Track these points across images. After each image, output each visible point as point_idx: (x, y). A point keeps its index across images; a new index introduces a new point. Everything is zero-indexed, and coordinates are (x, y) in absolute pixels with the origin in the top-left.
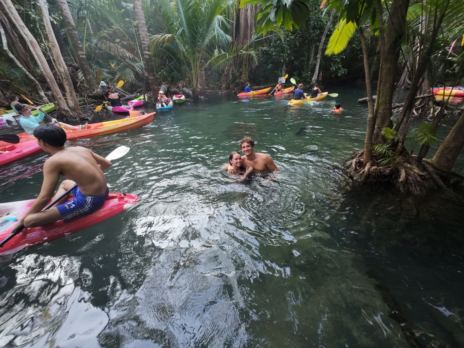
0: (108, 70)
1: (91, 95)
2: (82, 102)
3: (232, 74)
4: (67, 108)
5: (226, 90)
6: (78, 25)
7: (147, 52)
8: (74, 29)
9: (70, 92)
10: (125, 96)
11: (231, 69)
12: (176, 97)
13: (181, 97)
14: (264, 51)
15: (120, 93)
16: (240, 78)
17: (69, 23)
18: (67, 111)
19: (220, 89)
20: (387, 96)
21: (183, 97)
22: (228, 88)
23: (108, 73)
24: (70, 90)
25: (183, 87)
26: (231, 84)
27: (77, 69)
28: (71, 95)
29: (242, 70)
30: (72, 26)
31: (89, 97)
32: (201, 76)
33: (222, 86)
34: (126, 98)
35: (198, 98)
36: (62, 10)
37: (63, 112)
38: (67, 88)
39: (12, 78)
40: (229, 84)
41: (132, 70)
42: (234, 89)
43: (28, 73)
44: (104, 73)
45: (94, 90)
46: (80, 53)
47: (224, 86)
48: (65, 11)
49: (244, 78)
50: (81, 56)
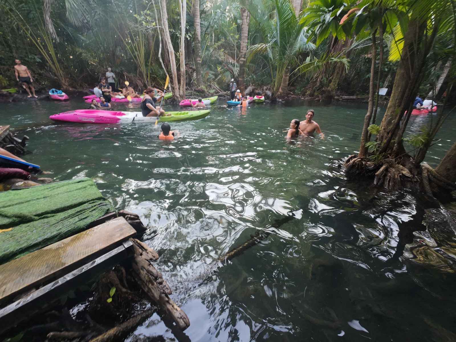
0: (214, 73)
1: (196, 89)
2: (190, 94)
3: (321, 82)
4: (178, 96)
5: (310, 96)
6: (202, 40)
7: (243, 59)
8: (199, 42)
9: (183, 85)
10: (220, 93)
11: (320, 77)
12: (257, 97)
13: (261, 98)
14: (367, 59)
15: (217, 90)
16: (328, 86)
17: (197, 38)
18: (177, 97)
19: (304, 95)
20: (397, 99)
21: (263, 98)
22: (312, 95)
23: (213, 74)
24: (183, 83)
25: (266, 90)
26: (316, 91)
27: (194, 70)
28: (183, 87)
29: (332, 78)
30: (199, 40)
31: (195, 90)
32: (285, 81)
33: (306, 92)
34: (219, 94)
35: (276, 100)
36: (195, 30)
37: (176, 98)
38: (182, 82)
39: (158, 74)
40: (314, 91)
41: (231, 73)
42: (318, 97)
43: (166, 72)
44: (210, 75)
45: (199, 86)
46: (198, 59)
47: (308, 92)
48: (197, 30)
49: (333, 87)
50: (198, 62)
